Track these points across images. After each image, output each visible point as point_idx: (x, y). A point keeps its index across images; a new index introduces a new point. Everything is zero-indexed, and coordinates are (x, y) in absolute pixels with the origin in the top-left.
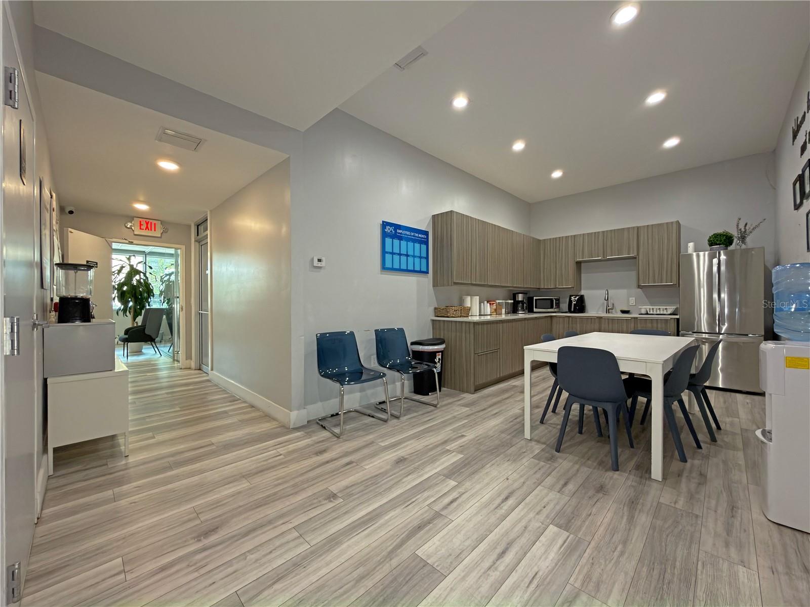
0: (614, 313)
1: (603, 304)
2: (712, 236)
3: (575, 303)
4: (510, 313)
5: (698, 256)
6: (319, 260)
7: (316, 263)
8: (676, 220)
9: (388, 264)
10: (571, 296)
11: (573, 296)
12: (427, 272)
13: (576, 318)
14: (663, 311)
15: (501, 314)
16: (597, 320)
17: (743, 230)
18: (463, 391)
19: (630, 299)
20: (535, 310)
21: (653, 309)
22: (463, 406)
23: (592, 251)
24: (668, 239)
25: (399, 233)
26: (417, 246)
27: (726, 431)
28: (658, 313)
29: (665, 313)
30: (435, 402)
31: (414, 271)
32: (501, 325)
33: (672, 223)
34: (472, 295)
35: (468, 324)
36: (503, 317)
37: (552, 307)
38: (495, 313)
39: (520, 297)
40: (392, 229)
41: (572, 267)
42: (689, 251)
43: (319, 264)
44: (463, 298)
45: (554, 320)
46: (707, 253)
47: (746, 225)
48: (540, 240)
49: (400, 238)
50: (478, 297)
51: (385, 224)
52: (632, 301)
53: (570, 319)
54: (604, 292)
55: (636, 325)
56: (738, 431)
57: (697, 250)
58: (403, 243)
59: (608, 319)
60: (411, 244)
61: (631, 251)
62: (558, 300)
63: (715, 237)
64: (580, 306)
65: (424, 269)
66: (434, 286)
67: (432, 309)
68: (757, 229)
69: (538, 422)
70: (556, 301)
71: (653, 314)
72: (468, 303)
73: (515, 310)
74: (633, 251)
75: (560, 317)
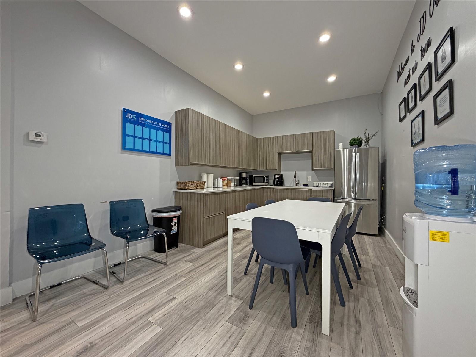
0: (299, 186)
1: (294, 180)
2: (352, 140)
3: (277, 179)
4: (238, 186)
5: (344, 151)
6: (38, 135)
7: (32, 137)
8: (333, 130)
9: (129, 145)
10: (275, 175)
11: (276, 175)
12: (170, 155)
13: (277, 189)
14: (326, 185)
15: (231, 187)
16: (289, 190)
17: (367, 137)
18: (195, 246)
19: (308, 177)
20: (254, 184)
21: (320, 183)
22: (189, 262)
23: (287, 147)
24: (329, 142)
25: (141, 121)
26: (160, 133)
27: (364, 267)
28: (323, 186)
29: (327, 186)
30: (165, 261)
31: (157, 153)
32: (226, 195)
33: (331, 131)
34: (208, 173)
35: (199, 195)
36: (233, 188)
37: (264, 182)
38: (226, 186)
39: (244, 175)
40: (134, 116)
41: (276, 156)
42: (340, 148)
43: (38, 139)
44: (201, 175)
45: (265, 190)
46: (348, 149)
47: (369, 134)
48: (258, 139)
49: (143, 125)
50: (213, 174)
51: (125, 112)
52: (309, 178)
53: (274, 189)
54: (294, 173)
55: (311, 194)
56: (371, 268)
57: (344, 148)
58: (146, 130)
59: (296, 190)
60: (153, 132)
61: (309, 148)
62: (267, 177)
63: (353, 140)
64: (280, 181)
65: (167, 152)
66: (176, 166)
67: (174, 183)
68: (374, 137)
69: (243, 274)
70: (266, 178)
71: (320, 187)
72: (204, 179)
73: (240, 184)
74: (310, 148)
75: (268, 188)
